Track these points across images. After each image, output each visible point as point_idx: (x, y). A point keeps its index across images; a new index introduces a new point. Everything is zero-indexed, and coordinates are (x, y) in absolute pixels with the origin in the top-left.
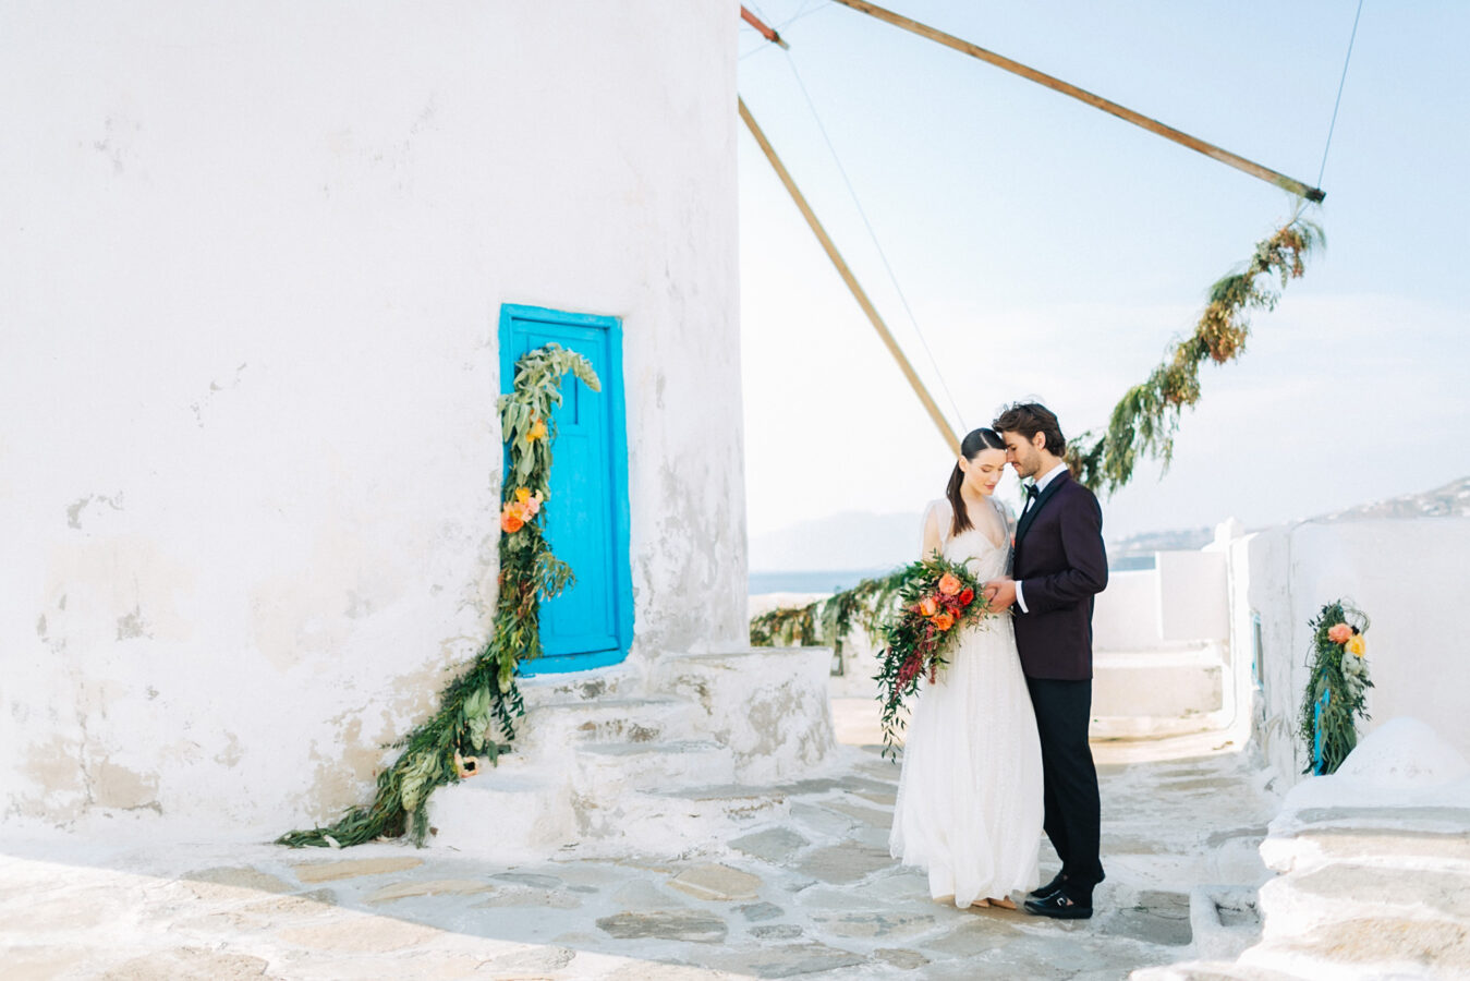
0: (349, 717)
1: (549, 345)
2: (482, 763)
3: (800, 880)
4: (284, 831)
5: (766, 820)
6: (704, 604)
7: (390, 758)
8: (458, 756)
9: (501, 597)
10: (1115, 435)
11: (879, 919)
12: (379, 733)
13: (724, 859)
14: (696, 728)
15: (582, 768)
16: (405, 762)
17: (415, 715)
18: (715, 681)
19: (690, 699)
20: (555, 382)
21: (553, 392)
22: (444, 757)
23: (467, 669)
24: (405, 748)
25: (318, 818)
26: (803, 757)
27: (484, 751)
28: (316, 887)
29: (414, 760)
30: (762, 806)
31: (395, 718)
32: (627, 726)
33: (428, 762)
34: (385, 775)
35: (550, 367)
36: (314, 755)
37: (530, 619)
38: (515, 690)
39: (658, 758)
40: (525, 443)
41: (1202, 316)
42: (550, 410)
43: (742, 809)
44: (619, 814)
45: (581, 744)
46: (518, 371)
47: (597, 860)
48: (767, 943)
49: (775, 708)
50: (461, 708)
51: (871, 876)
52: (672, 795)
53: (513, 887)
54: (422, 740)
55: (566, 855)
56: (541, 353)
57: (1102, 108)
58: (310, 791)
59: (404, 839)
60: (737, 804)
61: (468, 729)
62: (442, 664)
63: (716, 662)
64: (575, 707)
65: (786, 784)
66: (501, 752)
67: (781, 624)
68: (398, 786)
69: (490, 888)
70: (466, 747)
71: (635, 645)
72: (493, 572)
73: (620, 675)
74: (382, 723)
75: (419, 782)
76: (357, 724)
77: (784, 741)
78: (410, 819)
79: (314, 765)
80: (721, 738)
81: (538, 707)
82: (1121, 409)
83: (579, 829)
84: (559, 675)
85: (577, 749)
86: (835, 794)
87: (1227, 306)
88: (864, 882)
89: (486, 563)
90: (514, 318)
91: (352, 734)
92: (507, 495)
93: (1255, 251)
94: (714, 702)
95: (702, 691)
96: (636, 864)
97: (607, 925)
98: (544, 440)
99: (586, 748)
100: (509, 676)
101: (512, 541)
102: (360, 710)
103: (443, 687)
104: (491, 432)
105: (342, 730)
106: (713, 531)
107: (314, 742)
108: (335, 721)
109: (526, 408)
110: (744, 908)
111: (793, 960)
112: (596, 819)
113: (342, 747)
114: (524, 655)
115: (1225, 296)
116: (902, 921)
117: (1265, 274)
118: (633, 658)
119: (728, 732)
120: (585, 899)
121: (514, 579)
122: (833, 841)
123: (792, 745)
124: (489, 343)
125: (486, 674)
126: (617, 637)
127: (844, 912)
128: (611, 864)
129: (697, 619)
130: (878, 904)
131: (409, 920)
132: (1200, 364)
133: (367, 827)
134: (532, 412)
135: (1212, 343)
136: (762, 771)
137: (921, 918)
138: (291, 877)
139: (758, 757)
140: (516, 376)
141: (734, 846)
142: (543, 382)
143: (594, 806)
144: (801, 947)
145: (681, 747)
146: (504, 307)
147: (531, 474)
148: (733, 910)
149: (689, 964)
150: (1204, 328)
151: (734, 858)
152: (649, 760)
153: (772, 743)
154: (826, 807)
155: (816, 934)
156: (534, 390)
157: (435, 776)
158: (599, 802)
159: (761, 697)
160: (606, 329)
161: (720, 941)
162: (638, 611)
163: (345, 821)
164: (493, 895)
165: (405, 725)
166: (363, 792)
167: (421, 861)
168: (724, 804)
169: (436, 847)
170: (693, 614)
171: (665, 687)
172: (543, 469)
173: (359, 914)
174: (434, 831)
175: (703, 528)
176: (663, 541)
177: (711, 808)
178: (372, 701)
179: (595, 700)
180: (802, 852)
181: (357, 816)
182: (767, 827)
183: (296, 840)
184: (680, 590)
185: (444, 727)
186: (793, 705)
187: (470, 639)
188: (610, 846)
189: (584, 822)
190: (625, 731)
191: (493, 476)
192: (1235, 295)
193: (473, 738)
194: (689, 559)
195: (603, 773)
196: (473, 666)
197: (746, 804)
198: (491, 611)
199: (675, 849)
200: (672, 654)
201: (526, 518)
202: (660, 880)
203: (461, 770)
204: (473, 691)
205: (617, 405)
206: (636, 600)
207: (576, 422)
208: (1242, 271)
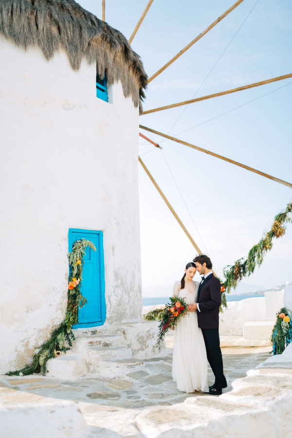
0: (26, 340)
1: (82, 239)
2: (62, 353)
3: (144, 384)
4: (7, 371)
5: (138, 368)
6: (126, 309)
7: (37, 351)
8: (55, 351)
9: (68, 308)
10: (249, 258)
11: (162, 394)
12: (34, 345)
13: (125, 379)
14: (122, 343)
15: (88, 354)
16: (41, 352)
17: (44, 339)
18: (127, 330)
19: (121, 335)
20: (84, 249)
21: (83, 252)
22: (51, 352)
23: (59, 327)
24: (41, 349)
25: (17, 368)
26: (154, 352)
27: (62, 350)
28: (14, 386)
29: (43, 351)
30: (137, 365)
31: (39, 341)
32: (102, 343)
33: (47, 352)
34: (35, 356)
35: (82, 245)
36: (16, 351)
37: (76, 313)
38: (72, 333)
39: (109, 351)
40: (75, 266)
41: (273, 225)
42: (82, 257)
43: (131, 365)
44: (98, 367)
45: (89, 347)
46: (73, 246)
47: (91, 379)
48: (130, 400)
49: (145, 338)
50: (56, 338)
51: (164, 383)
52: (113, 361)
53: (66, 386)
54: (45, 346)
55: (83, 378)
56: (80, 241)
57: (243, 167)
58: (15, 360)
59: (40, 374)
60: (130, 364)
61: (58, 344)
62: (52, 326)
63: (128, 325)
64: (87, 337)
65: (148, 359)
66: (67, 350)
67: (157, 314)
68: (38, 359)
69: (60, 386)
70: (58, 348)
71: (106, 320)
72: (66, 300)
73: (101, 328)
74: (35, 342)
75: (44, 358)
76: (28, 342)
77: (148, 347)
78: (42, 369)
79: (16, 353)
80: (129, 346)
81: (78, 337)
82: (251, 251)
83: (87, 371)
84: (84, 329)
85: (87, 349)
86: (161, 361)
87: (280, 222)
88: (161, 385)
89: (64, 298)
90: (72, 232)
91: (27, 345)
92: (70, 280)
93: (287, 206)
94: (127, 336)
95: (124, 333)
96: (101, 380)
97: (89, 396)
98: (80, 265)
99: (89, 349)
100: (70, 329)
101: (71, 292)
102: (30, 338)
103: (52, 332)
104: (66, 263)
105: (24, 344)
106: (129, 288)
107: (16, 347)
108: (22, 341)
109: (75, 256)
110: (127, 391)
111: (135, 404)
112: (92, 368)
113: (24, 348)
114: (73, 323)
115: (279, 219)
116: (168, 395)
117: (290, 213)
118: (106, 324)
119: (131, 344)
120: (85, 389)
121: (71, 302)
122: (156, 374)
123: (150, 348)
124: (65, 239)
125: (63, 328)
126: (101, 318)
127: (153, 392)
128: (94, 380)
129: (124, 313)
130: (163, 390)
131: (37, 394)
132: (273, 238)
133: (30, 370)
134: (77, 257)
135: (276, 232)
136: (141, 355)
137: (173, 394)
138: (8, 383)
139: (140, 351)
140: (73, 248)
141: (127, 375)
142: (80, 249)
143: (91, 364)
144: (139, 401)
145: (117, 349)
146: (70, 229)
147: (76, 274)
148: (124, 392)
149: (108, 405)
150: (273, 228)
151: (127, 378)
152: (107, 352)
153: (144, 347)
154: (157, 365)
155: (144, 398)
156: (78, 251)
157: (49, 356)
158: (92, 363)
159: (141, 335)
160: (98, 234)
161: (118, 400)
162: (107, 311)
163: (24, 369)
164: (60, 388)
165: (41, 342)
166: (30, 361)
167: (43, 379)
168: (126, 364)
169: (48, 376)
170: (123, 312)
171: (114, 332)
172: (80, 273)
173: (24, 392)
174: (48, 371)
175: (126, 287)
176: (114, 291)
177: (122, 365)
178: (32, 336)
179: (94, 335)
180: (146, 377)
181: (28, 367)
182: (138, 370)
183: (11, 374)
184: (119, 305)
185: (52, 343)
186: (151, 337)
187: (59, 319)
188: (95, 375)
189: (88, 369)
190: (101, 344)
191: (66, 275)
192: (281, 219)
193: (59, 346)
194: (122, 296)
195: (93, 355)
196: (60, 326)
197: (133, 364)
198: (65, 311)
199: (112, 376)
200: (117, 323)
201: (75, 286)
202: (106, 384)
203: (56, 355)
204: (60, 333)
205: (101, 254)
206: (107, 308)
207: (90, 259)
208: (284, 212)
